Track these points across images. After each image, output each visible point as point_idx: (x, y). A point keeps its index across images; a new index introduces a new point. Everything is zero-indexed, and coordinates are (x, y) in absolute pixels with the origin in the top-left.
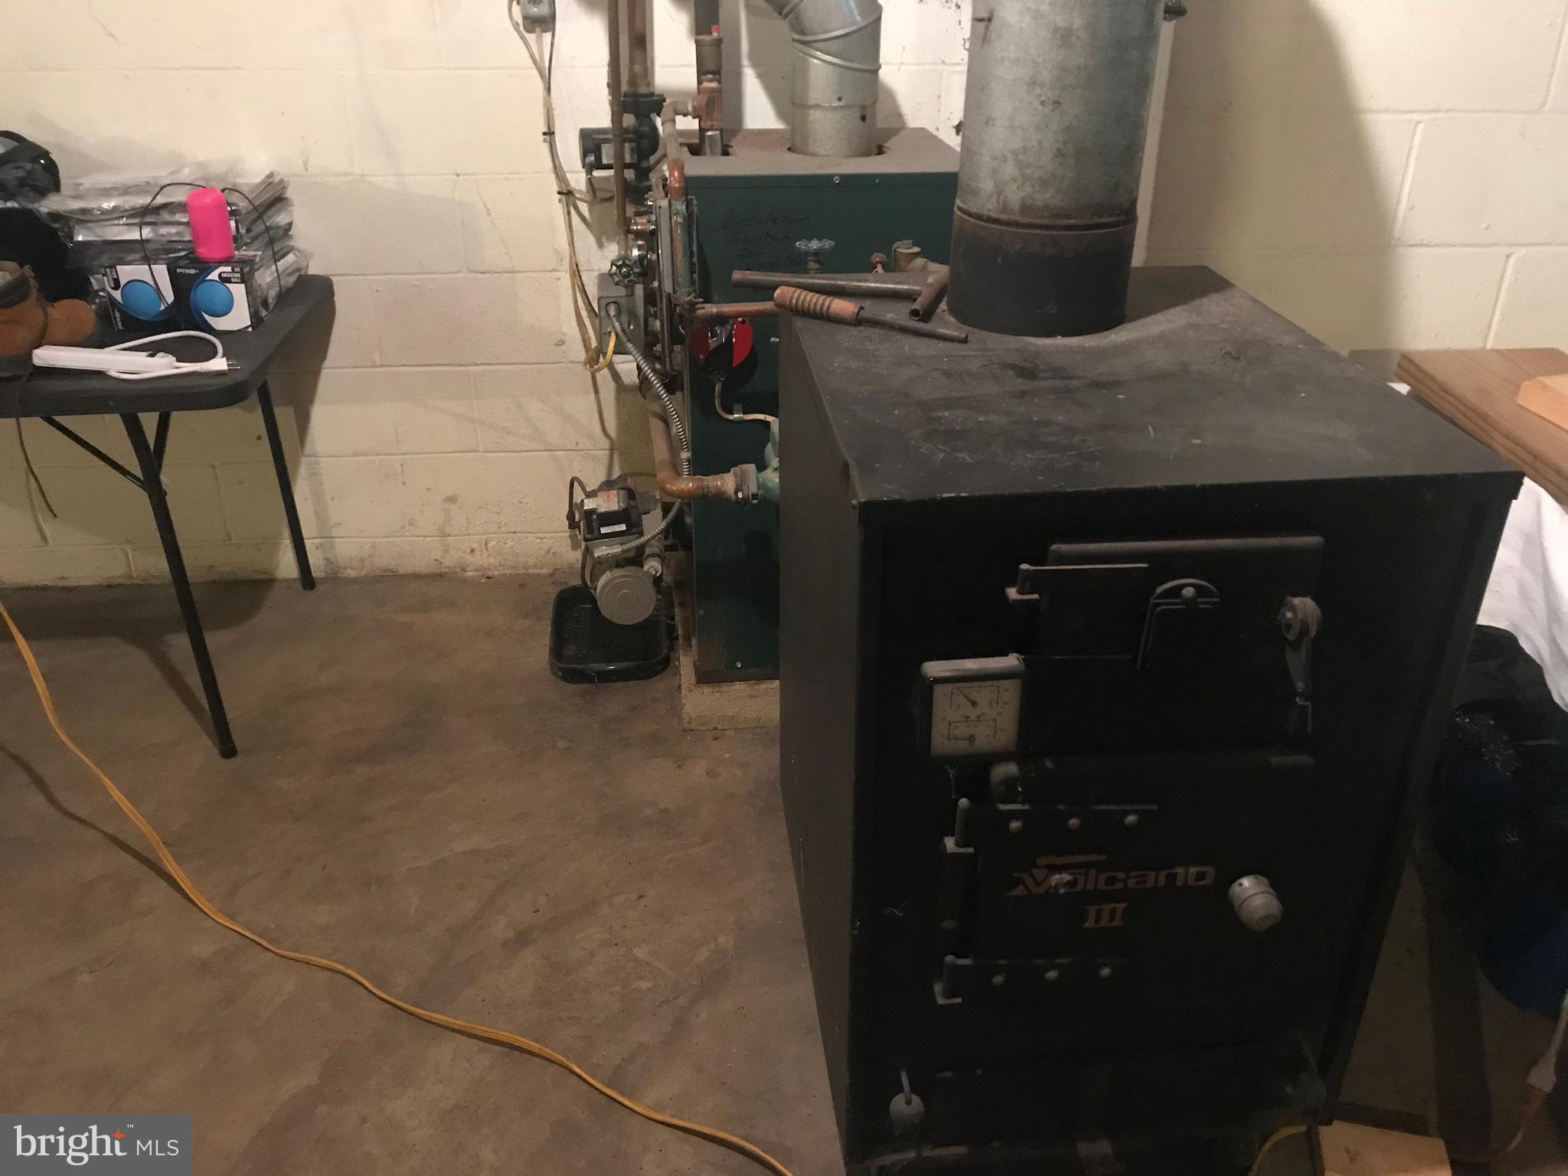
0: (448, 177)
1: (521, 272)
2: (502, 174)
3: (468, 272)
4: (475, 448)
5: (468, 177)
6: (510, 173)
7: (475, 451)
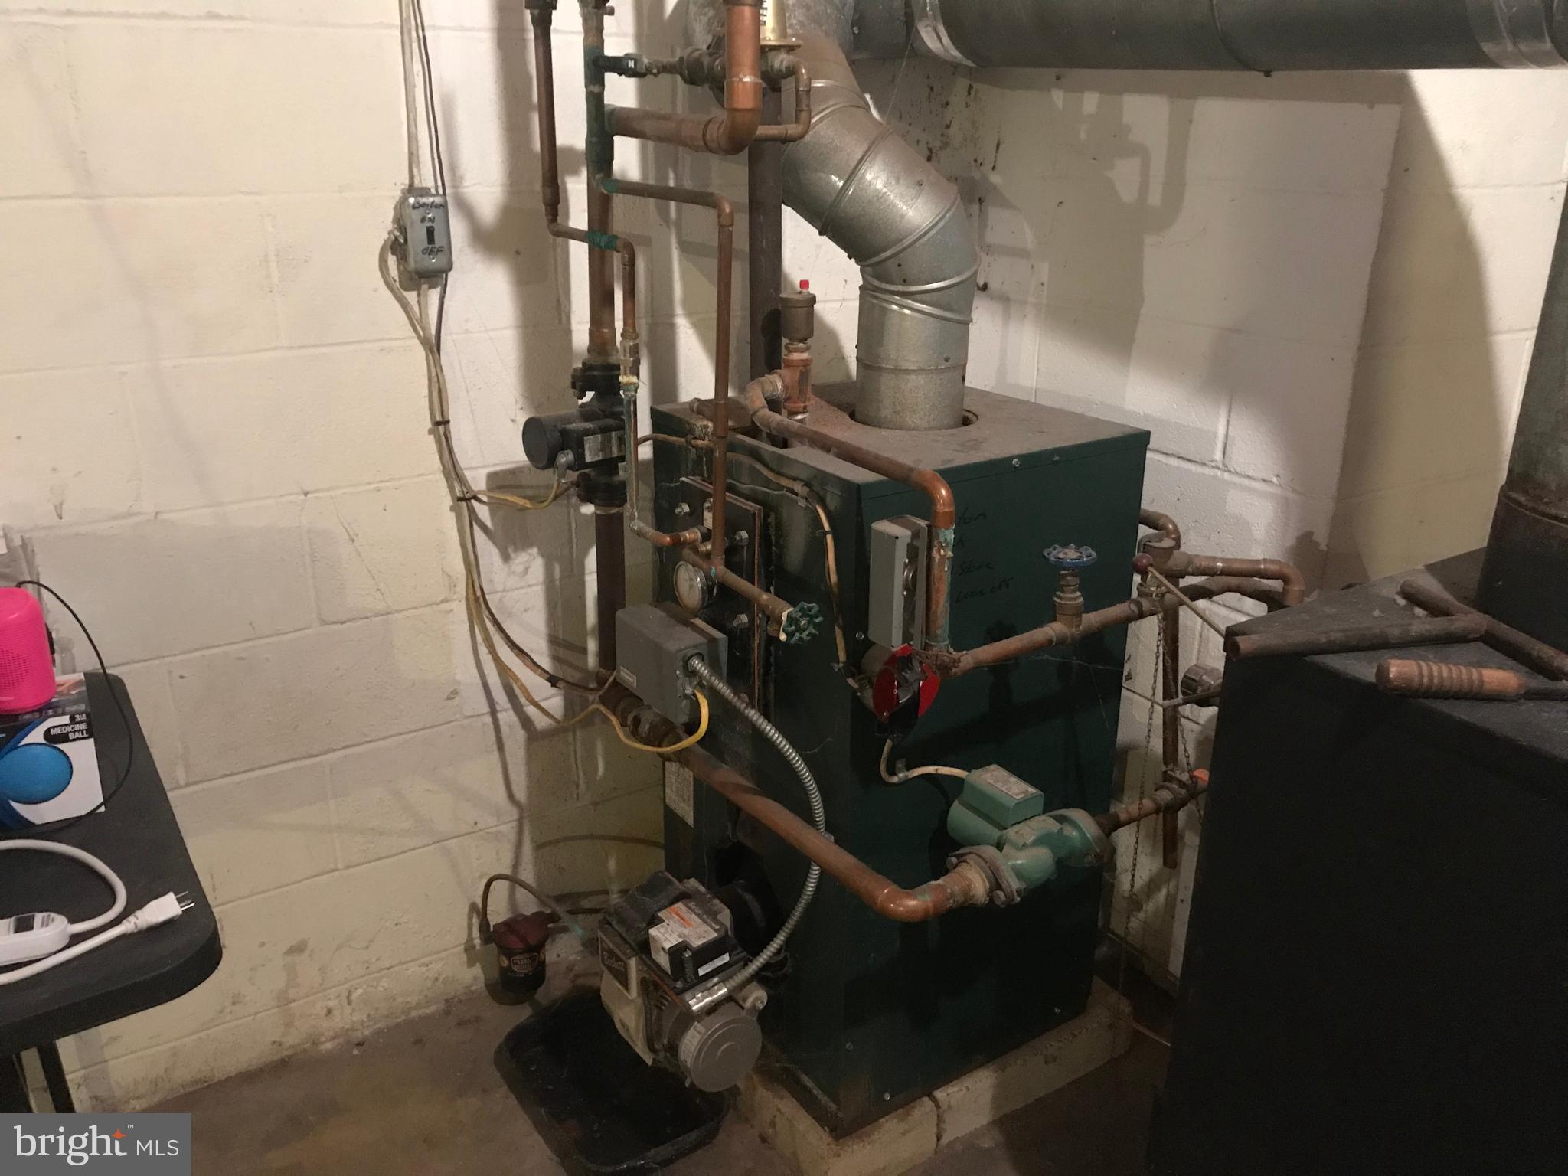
0: (291, 498)
1: (397, 611)
2: (369, 483)
3: (322, 625)
4: (332, 866)
5: (320, 495)
6: (382, 481)
7: (333, 871)
